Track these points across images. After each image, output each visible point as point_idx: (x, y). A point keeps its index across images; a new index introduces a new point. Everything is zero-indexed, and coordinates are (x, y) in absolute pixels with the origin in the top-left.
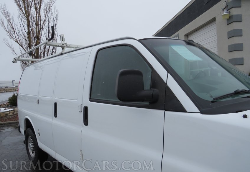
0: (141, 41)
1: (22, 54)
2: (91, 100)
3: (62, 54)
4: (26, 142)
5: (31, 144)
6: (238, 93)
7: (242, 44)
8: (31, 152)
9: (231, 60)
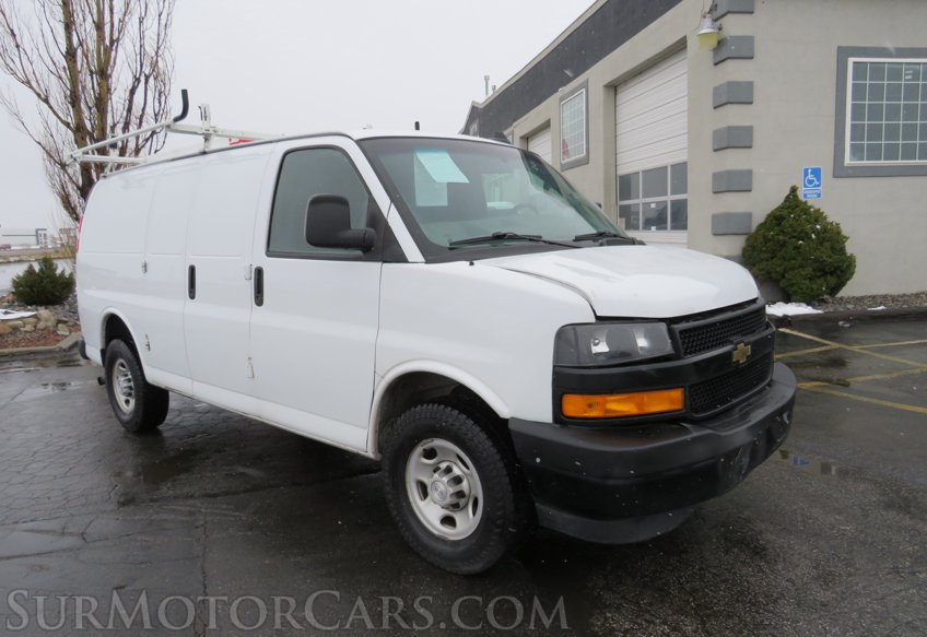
0: (359, 142)
2: (270, 253)
3: (204, 153)
4: (106, 381)
5: (122, 379)
6: (499, 237)
7: (750, 129)
8: (121, 399)
9: (717, 177)
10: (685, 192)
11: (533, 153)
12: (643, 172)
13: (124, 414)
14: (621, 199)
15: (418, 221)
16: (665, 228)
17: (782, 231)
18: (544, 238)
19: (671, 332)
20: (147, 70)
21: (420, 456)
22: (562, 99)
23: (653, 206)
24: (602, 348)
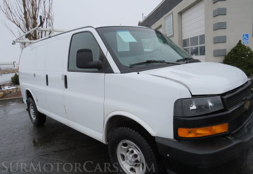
1: (21, 36)
2: (69, 70)
3: (50, 37)
4: (28, 110)
5: (32, 110)
6: (149, 62)
7: (225, 23)
8: (32, 116)
9: (215, 38)
10: (204, 43)
11: (159, 31)
12: (190, 38)
13: (33, 120)
14: (184, 47)
15: (117, 57)
16: (198, 55)
17: (237, 54)
18: (166, 61)
19: (222, 99)
20: (47, 17)
21: (121, 145)
22: (165, 18)
23: (194, 48)
24: (194, 107)
